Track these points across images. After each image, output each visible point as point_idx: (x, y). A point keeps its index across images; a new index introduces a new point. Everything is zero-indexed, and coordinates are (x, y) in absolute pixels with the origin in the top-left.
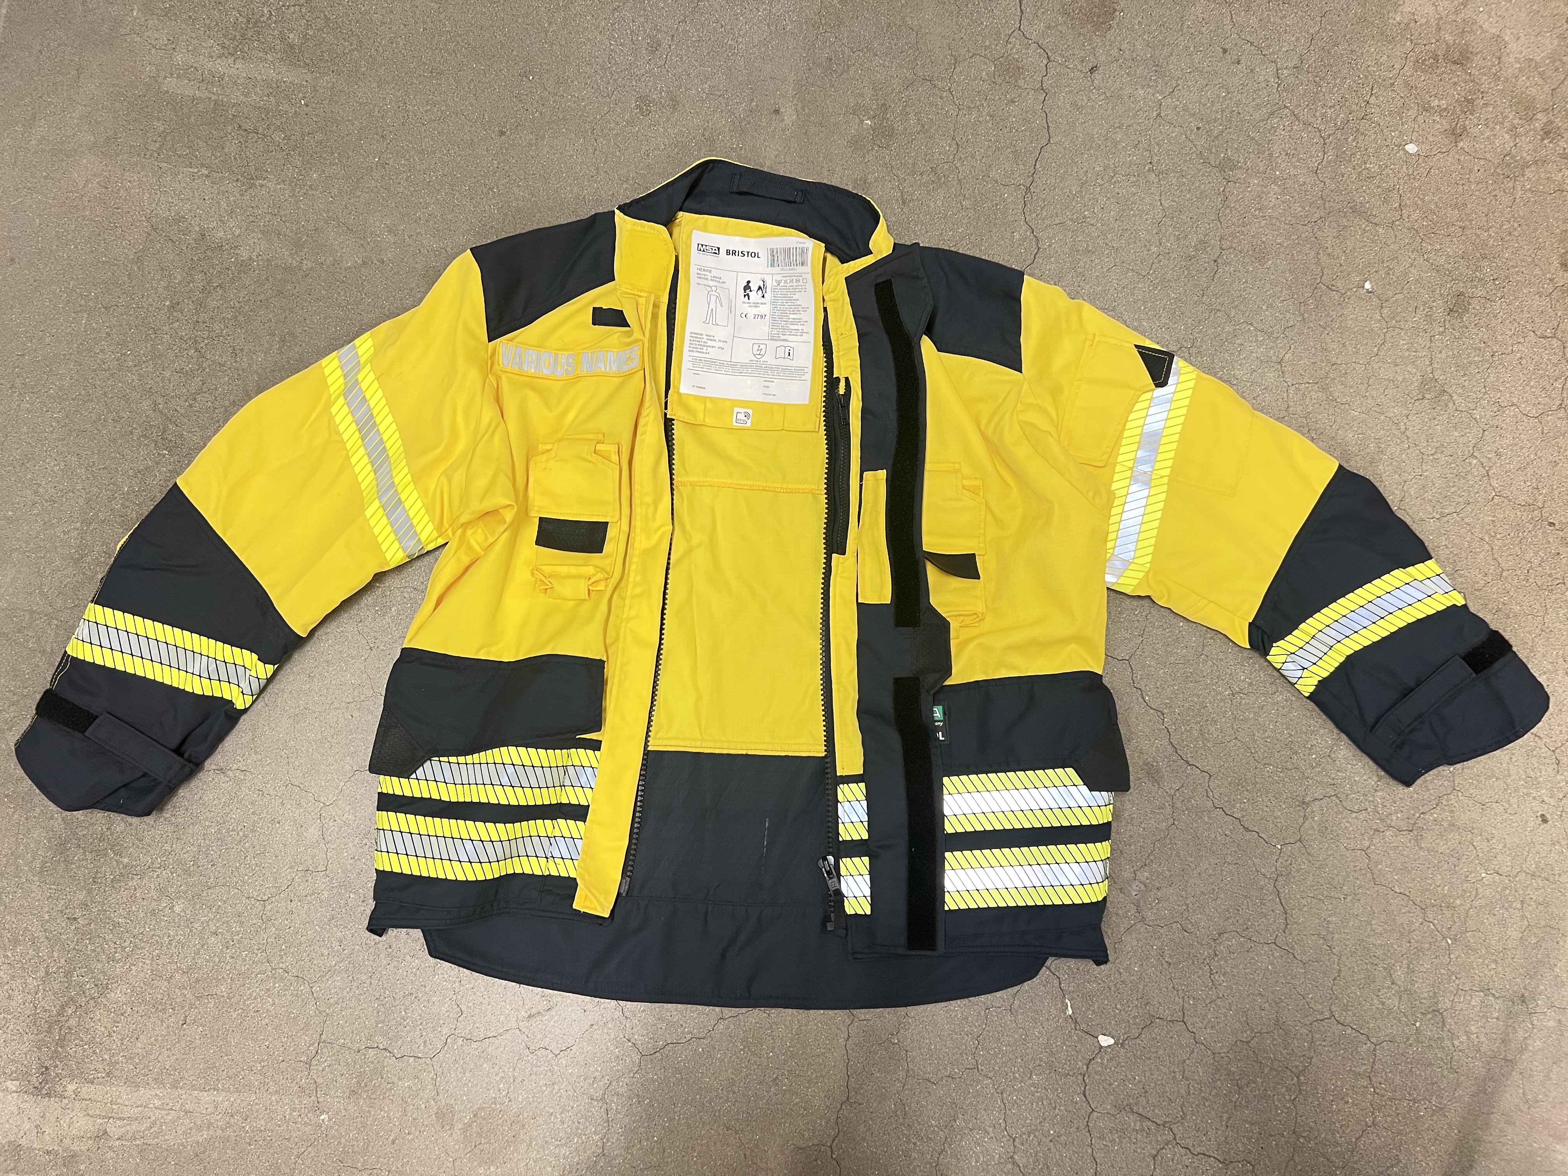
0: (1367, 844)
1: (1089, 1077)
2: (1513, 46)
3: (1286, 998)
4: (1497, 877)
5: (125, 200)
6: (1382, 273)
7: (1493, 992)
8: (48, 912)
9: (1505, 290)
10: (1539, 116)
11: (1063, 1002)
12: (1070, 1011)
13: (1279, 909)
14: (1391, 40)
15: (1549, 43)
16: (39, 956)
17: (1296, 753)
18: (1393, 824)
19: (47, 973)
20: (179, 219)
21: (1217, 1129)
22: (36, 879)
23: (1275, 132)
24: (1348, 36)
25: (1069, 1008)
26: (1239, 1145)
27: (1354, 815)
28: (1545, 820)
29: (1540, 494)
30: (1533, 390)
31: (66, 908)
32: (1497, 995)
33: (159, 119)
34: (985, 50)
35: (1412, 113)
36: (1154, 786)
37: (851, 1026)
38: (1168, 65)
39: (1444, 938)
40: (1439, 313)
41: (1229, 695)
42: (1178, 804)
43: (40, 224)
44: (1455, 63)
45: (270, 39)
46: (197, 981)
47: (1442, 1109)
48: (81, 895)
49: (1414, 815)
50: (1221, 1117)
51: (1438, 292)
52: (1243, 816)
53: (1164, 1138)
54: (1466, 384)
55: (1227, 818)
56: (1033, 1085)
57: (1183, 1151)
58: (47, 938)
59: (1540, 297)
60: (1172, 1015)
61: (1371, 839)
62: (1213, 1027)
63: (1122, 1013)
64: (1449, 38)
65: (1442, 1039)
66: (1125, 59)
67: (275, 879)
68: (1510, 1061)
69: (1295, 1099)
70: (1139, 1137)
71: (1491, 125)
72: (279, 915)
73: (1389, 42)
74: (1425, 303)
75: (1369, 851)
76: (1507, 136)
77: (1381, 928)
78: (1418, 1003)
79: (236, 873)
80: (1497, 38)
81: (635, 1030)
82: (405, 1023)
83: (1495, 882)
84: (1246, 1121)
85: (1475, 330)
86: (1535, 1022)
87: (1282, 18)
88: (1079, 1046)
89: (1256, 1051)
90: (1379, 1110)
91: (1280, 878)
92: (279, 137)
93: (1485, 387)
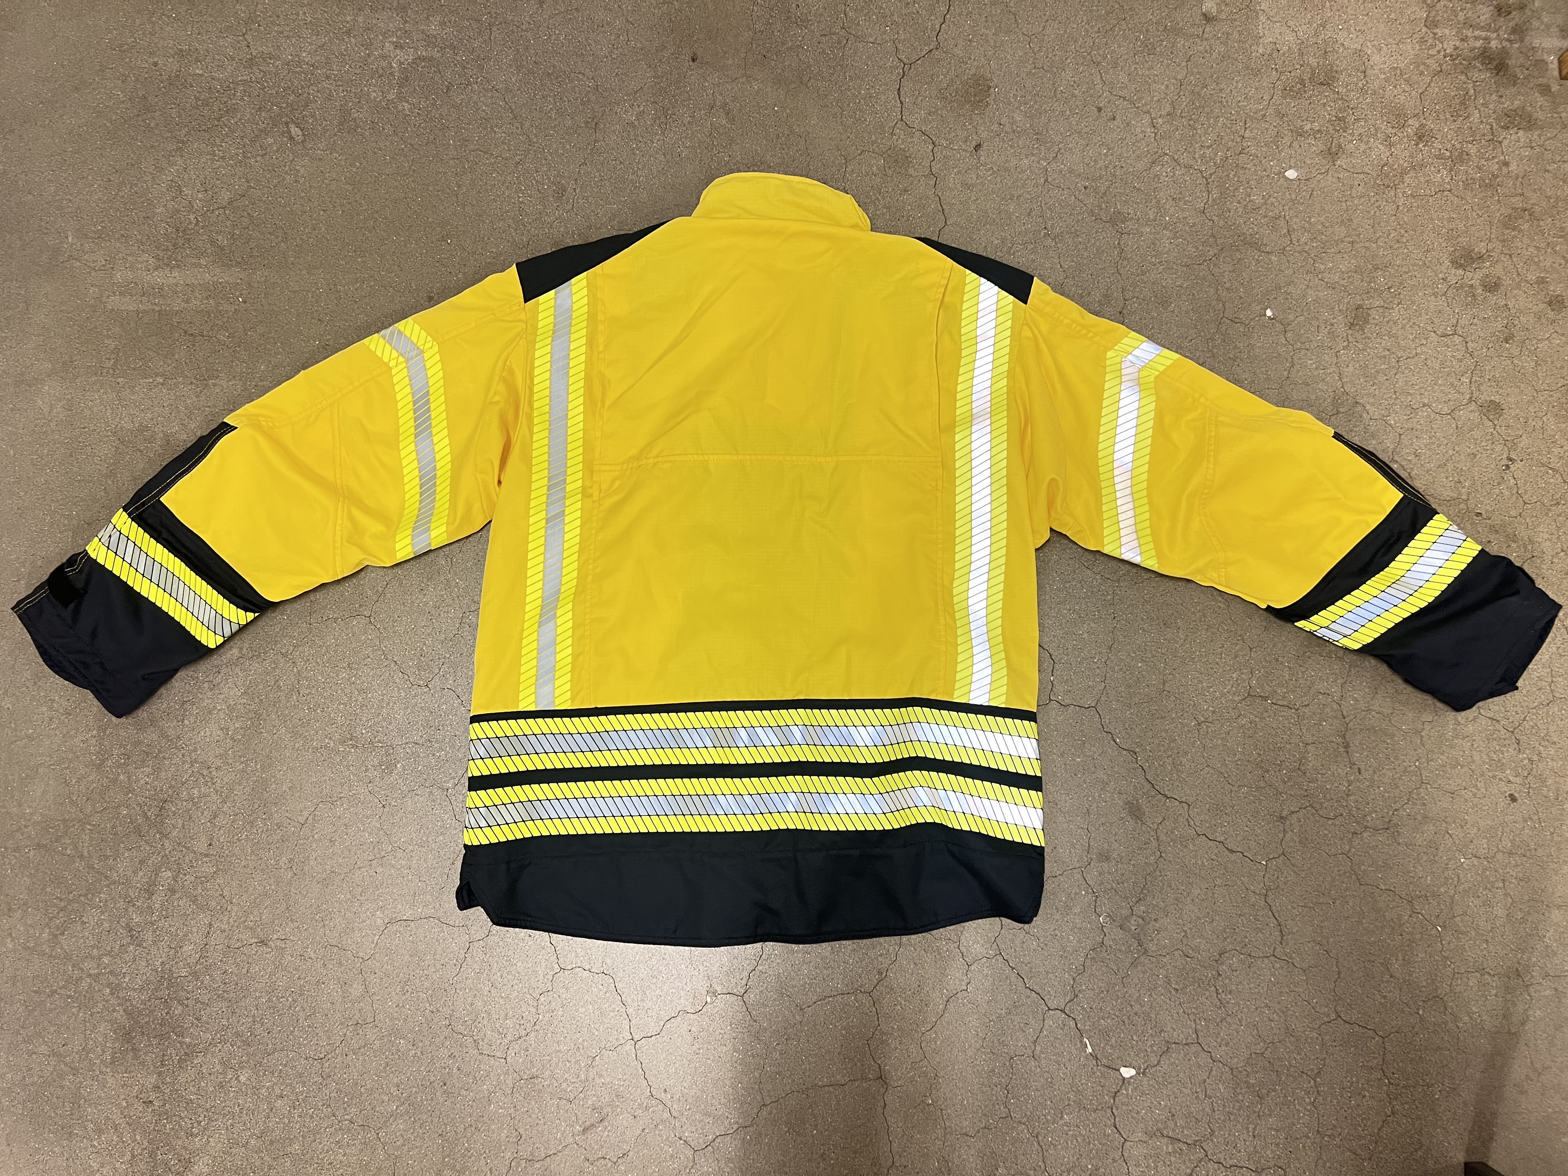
0: (1347, 847)
1: (1117, 1109)
2: (1376, 58)
3: (1292, 1006)
4: (1475, 861)
5: (90, 419)
6: (1281, 299)
7: (1488, 970)
8: (124, 1099)
9: (1402, 296)
10: (1410, 122)
11: (1081, 1041)
12: (1089, 1050)
13: (1273, 922)
14: (1257, 73)
15: (1411, 49)
16: (123, 1142)
17: (1267, 771)
18: (1369, 825)
19: (133, 1156)
20: (143, 428)
21: (1244, 1140)
22: (108, 1070)
23: (1159, 179)
24: (1215, 76)
25: (1089, 1046)
26: (1268, 1152)
27: (1330, 822)
28: (1513, 799)
29: (1463, 487)
30: (1442, 388)
31: (141, 1093)
32: (1492, 973)
33: (109, 337)
34: (873, 145)
35: (1287, 140)
36: (1137, 823)
37: (886, 1094)
38: (1047, 132)
39: (1435, 926)
40: (1341, 329)
41: (1195, 726)
42: (1163, 837)
43: (15, 455)
44: (1322, 84)
45: (200, 244)
46: (272, 1143)
47: (1455, 1089)
48: (153, 1079)
49: (1388, 813)
50: (1247, 1128)
51: (1337, 308)
52: (1226, 839)
53: (1196, 1156)
54: (1377, 393)
55: (1210, 843)
56: (1065, 1124)
57: (1216, 1166)
58: (128, 1123)
59: (1436, 297)
60: (1187, 1039)
61: (1350, 841)
62: (1227, 1045)
63: (1140, 1043)
64: (1313, 61)
65: (1446, 1023)
66: (1006, 132)
67: (329, 1038)
68: (1515, 1033)
69: (1314, 1100)
70: (1173, 1159)
71: (1365, 139)
72: (337, 1071)
73: (1256, 75)
74: (1326, 321)
75: (1350, 854)
76: (1380, 146)
77: (1372, 926)
78: (1418, 992)
79: (291, 1037)
80: (1359, 53)
81: (684, 1128)
82: (469, 1154)
83: (1474, 865)
84: (1271, 1129)
85: (1379, 340)
86: (1533, 994)
87: (1149, 69)
88: (1102, 1081)
89: (1272, 1061)
90: (1396, 1099)
91: (1269, 893)
92: (223, 336)
93: (1395, 392)
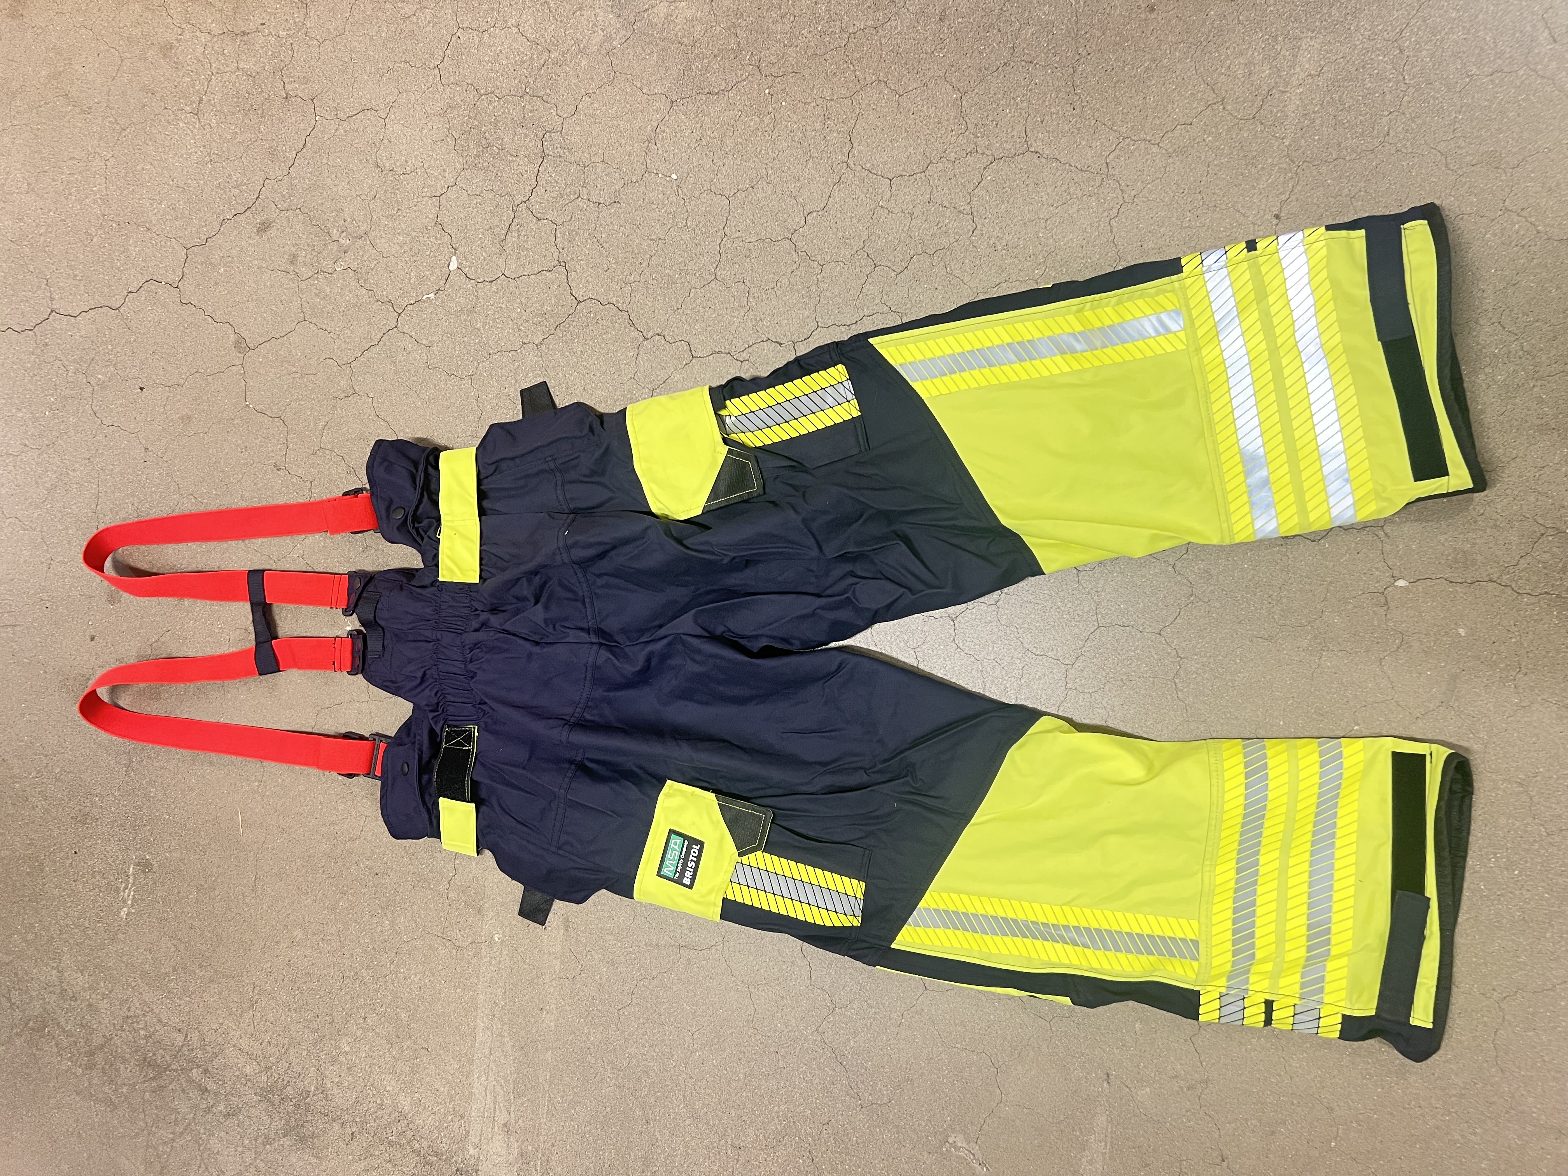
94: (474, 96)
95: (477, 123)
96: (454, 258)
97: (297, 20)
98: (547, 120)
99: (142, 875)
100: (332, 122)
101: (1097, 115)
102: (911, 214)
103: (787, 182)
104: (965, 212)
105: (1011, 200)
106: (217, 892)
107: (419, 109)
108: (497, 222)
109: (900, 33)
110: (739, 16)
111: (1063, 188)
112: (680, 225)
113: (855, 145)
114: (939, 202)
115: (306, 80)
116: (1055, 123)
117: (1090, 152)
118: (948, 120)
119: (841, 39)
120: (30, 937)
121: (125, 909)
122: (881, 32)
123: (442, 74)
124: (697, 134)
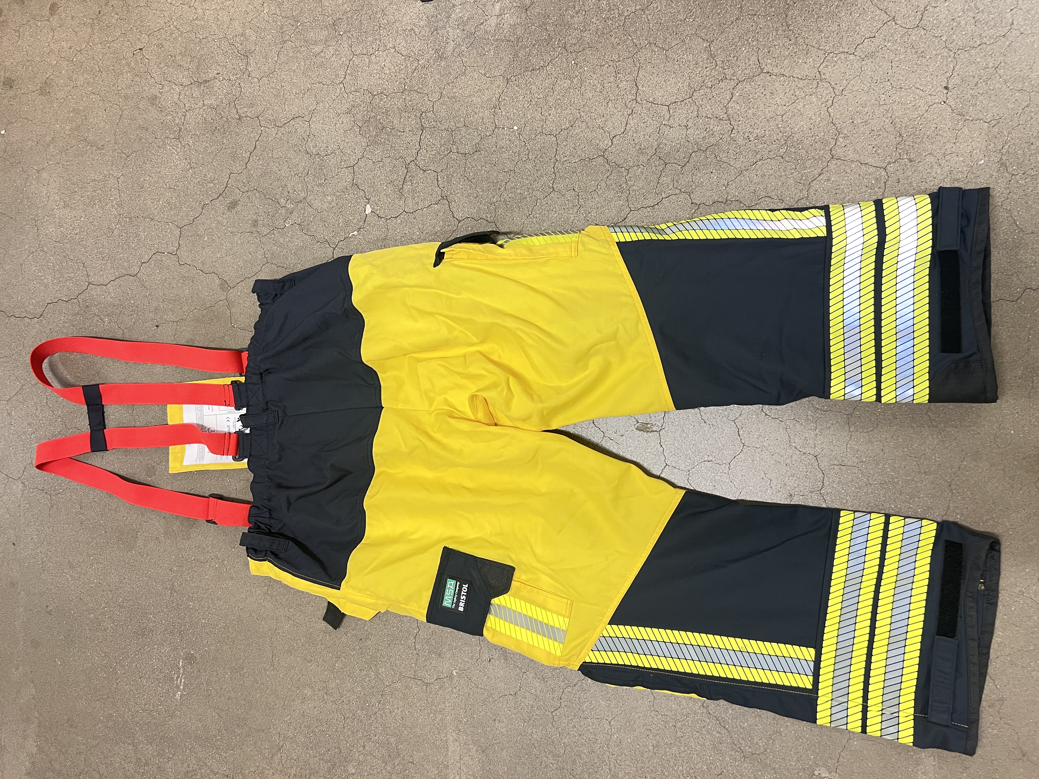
94: (369, 97)
95: (374, 114)
96: (368, 206)
97: (242, 68)
98: (422, 105)
99: (189, 666)
100: (273, 129)
101: (807, 41)
102: (686, 126)
103: (595, 119)
104: (724, 119)
105: (755, 107)
106: (245, 670)
107: (332, 112)
108: (395, 178)
109: (660, 10)
110: (546, 17)
111: (790, 93)
112: (524, 159)
113: (640, 87)
114: (705, 115)
115: (252, 105)
116: (778, 51)
117: (806, 66)
118: (702, 61)
119: (620, 21)
120: (111, 724)
121: (179, 693)
122: (647, 12)
123: (346, 87)
124: (528, 98)
